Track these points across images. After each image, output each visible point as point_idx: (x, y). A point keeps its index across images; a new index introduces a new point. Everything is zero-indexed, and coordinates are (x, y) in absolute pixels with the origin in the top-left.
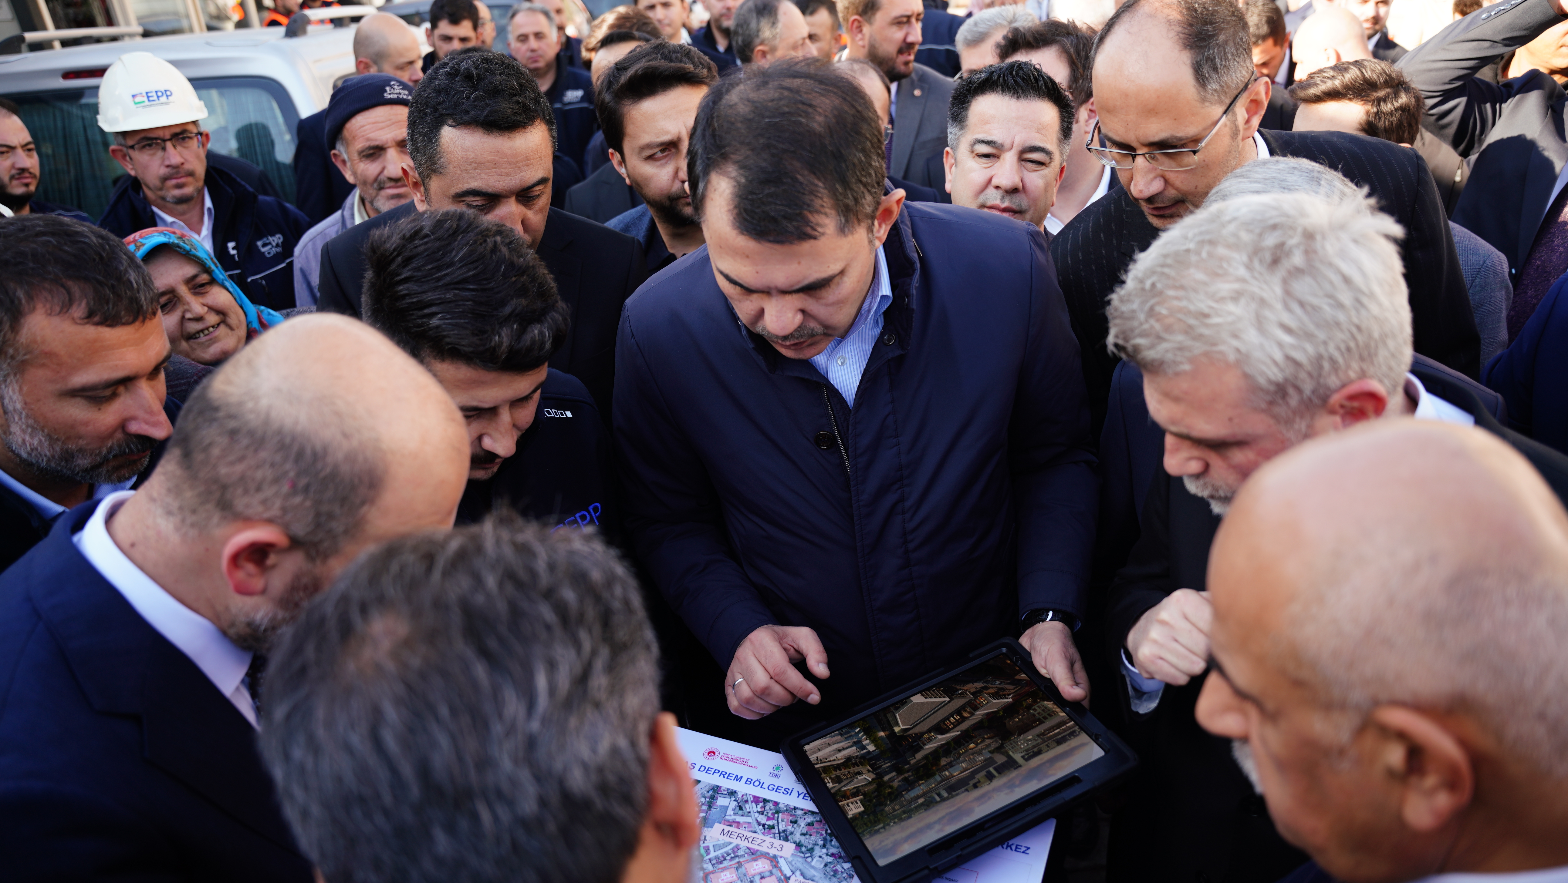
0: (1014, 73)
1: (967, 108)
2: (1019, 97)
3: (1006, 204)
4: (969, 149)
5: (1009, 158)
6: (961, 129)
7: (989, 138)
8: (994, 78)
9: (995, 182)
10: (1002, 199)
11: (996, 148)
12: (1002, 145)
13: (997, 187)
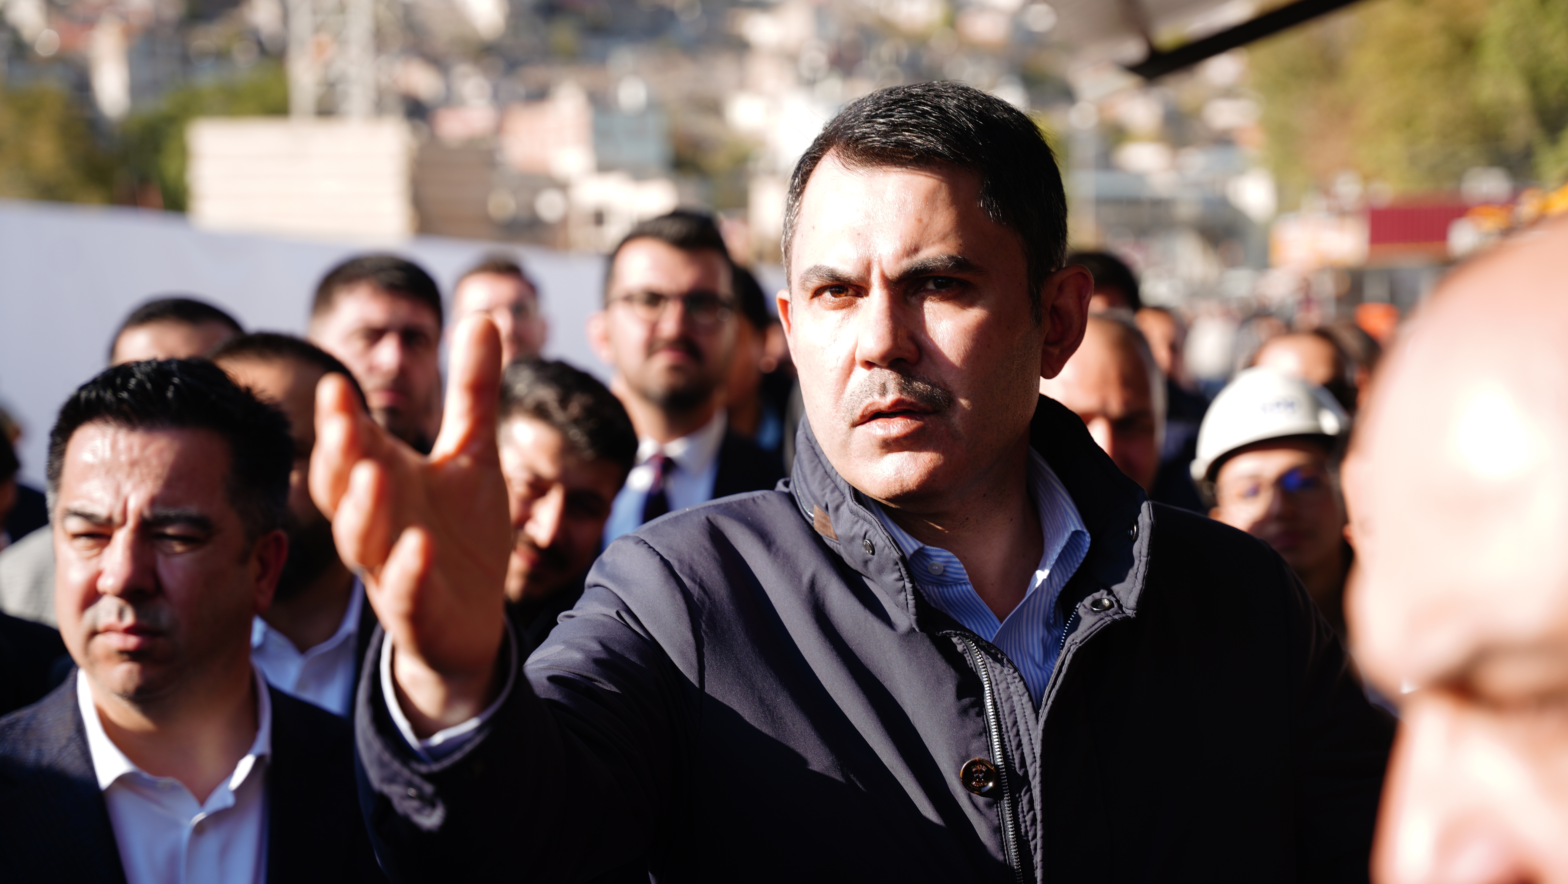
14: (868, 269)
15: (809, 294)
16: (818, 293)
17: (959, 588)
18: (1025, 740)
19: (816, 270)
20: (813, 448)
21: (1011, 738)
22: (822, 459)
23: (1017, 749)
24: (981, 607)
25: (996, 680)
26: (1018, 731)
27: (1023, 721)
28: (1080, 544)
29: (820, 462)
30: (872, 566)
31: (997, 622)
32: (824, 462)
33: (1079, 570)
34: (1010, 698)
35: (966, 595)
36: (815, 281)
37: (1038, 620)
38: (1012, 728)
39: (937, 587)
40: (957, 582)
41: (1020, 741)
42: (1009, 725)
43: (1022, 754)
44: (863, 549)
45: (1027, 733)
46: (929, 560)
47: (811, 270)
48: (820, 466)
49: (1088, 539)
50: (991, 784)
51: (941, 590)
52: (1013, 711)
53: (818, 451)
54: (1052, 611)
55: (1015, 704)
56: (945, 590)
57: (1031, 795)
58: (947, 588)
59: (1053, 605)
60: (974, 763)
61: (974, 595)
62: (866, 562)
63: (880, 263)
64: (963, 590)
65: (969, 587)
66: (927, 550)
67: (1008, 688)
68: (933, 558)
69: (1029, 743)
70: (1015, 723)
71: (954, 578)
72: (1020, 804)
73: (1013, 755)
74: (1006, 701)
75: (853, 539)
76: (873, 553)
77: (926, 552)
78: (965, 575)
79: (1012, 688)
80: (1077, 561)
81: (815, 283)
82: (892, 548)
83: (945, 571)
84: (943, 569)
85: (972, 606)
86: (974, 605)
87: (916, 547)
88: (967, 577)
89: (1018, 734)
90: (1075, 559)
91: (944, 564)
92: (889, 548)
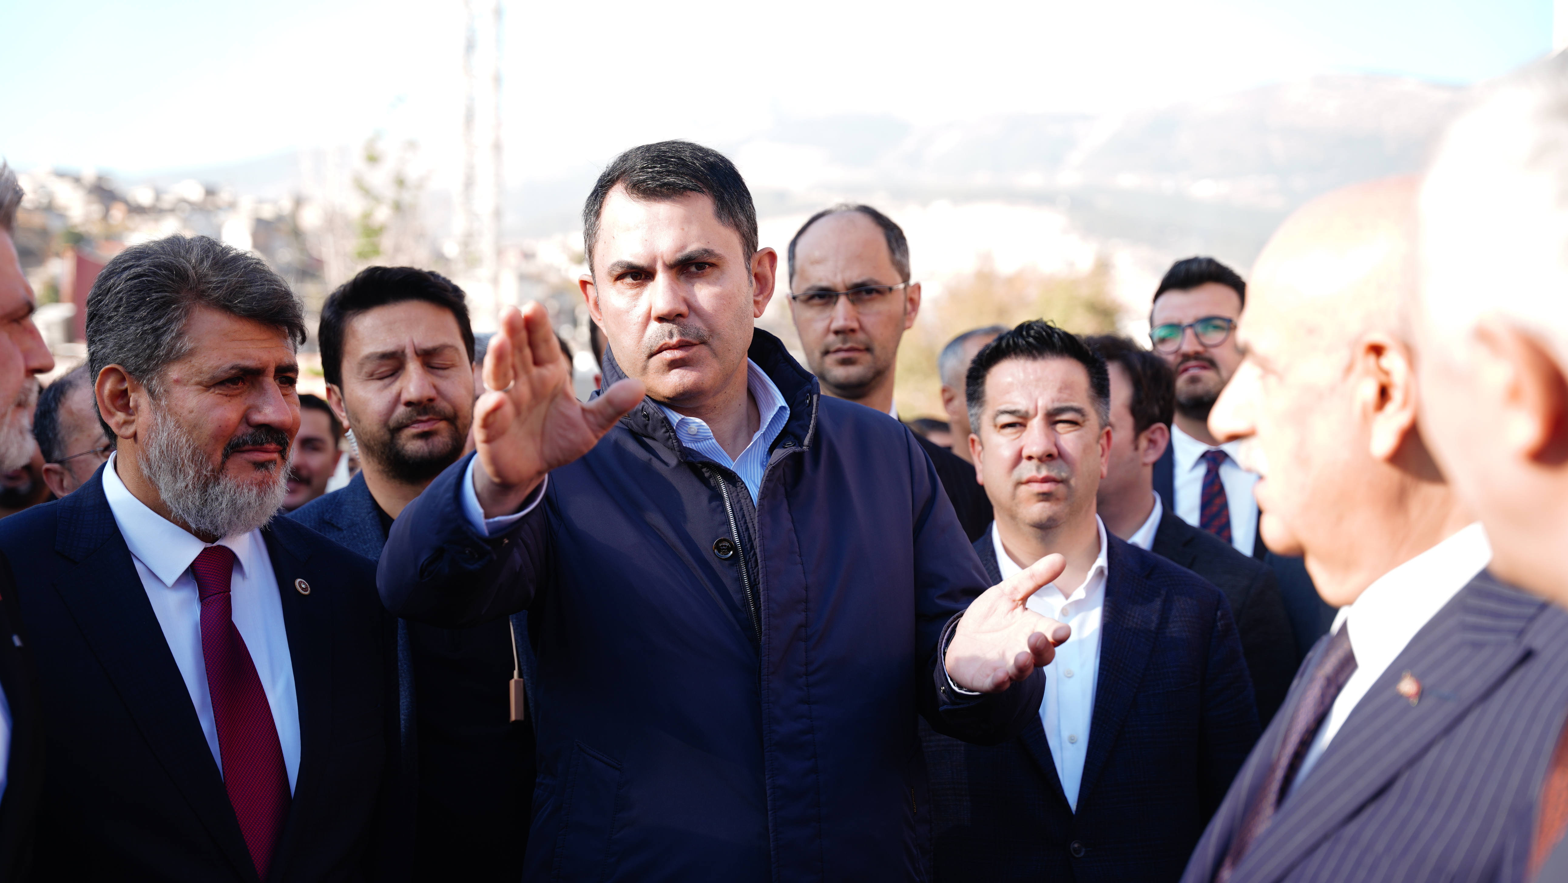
0: (1024, 333)
1: (983, 383)
2: (1035, 358)
3: (1044, 473)
4: (992, 423)
5: (1036, 424)
6: (981, 406)
7: (1012, 408)
8: (1004, 344)
9: (1025, 453)
10: (1038, 469)
11: (1021, 417)
12: (1027, 413)
13: (1030, 458)
14: (655, 260)
15: (613, 279)
16: (620, 277)
17: (707, 442)
18: (750, 525)
19: (618, 264)
20: (612, 364)
21: (742, 525)
22: (617, 368)
23: (746, 531)
24: (721, 453)
25: (730, 491)
26: (746, 520)
27: (748, 514)
28: (783, 416)
29: (616, 371)
30: (649, 428)
31: (732, 462)
32: (618, 371)
33: (782, 431)
34: (739, 501)
35: (712, 446)
36: (619, 270)
37: (757, 462)
38: (742, 519)
39: (694, 443)
40: (706, 439)
41: (747, 526)
42: (740, 517)
43: (749, 533)
44: (643, 418)
45: (751, 521)
46: (688, 426)
47: (615, 264)
48: (616, 374)
49: (788, 412)
50: (731, 552)
51: (696, 444)
52: (741, 509)
53: (614, 365)
54: (765, 457)
55: (743, 504)
56: (699, 444)
57: (756, 557)
58: (700, 443)
59: (766, 453)
60: (721, 541)
61: (717, 446)
62: (646, 426)
63: (662, 257)
64: (710, 443)
65: (714, 441)
66: (686, 419)
67: (738, 495)
68: (691, 424)
69: (752, 526)
70: (744, 516)
71: (704, 436)
72: (750, 563)
73: (744, 535)
74: (737, 503)
75: (636, 413)
76: (648, 420)
77: (686, 421)
78: (710, 433)
79: (741, 495)
80: (781, 425)
81: (619, 271)
82: (658, 413)
83: (698, 432)
84: (697, 430)
85: (714, 451)
86: (717, 452)
87: (680, 418)
88: (712, 434)
89: (745, 522)
90: (780, 425)
91: (698, 428)
92: (657, 413)
